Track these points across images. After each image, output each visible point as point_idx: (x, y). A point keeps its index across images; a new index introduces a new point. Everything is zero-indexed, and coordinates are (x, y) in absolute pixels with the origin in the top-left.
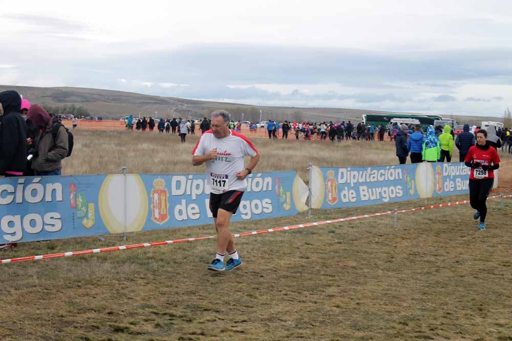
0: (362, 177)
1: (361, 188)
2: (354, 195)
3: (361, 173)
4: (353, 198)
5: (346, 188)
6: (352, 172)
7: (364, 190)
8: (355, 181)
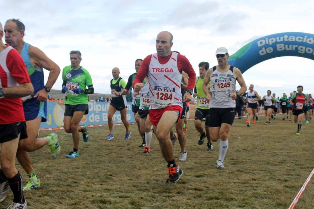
0: (104, 108)
1: (103, 114)
2: (99, 118)
3: (103, 105)
4: (97, 119)
5: (93, 114)
6: (97, 105)
7: (105, 116)
8: (100, 110)
